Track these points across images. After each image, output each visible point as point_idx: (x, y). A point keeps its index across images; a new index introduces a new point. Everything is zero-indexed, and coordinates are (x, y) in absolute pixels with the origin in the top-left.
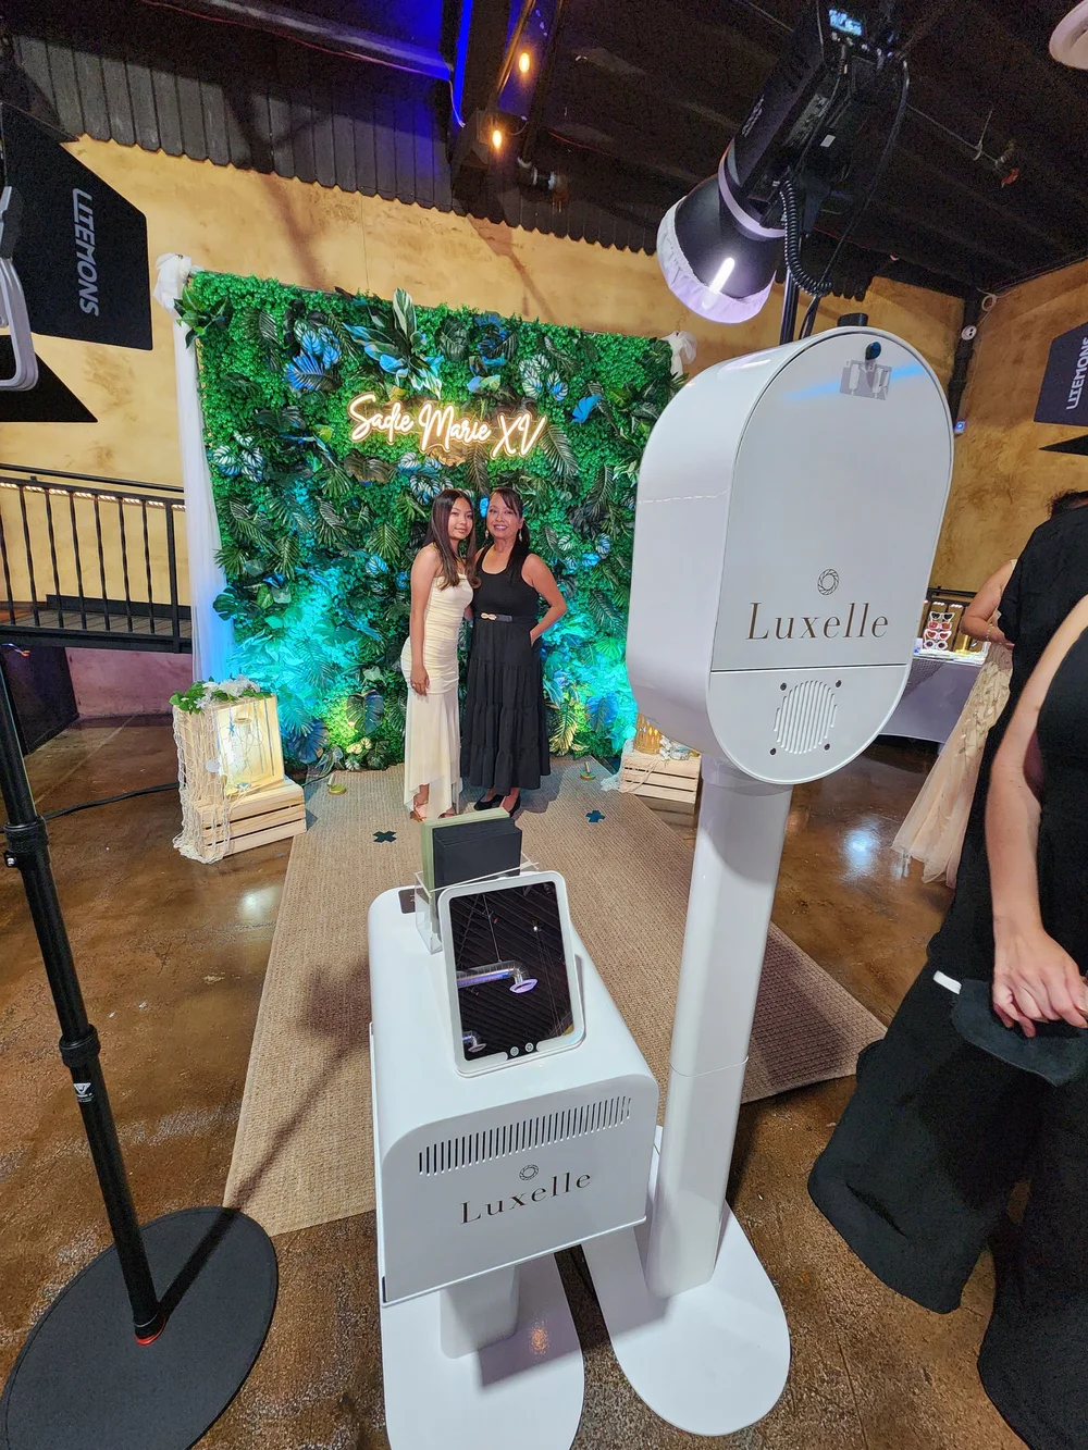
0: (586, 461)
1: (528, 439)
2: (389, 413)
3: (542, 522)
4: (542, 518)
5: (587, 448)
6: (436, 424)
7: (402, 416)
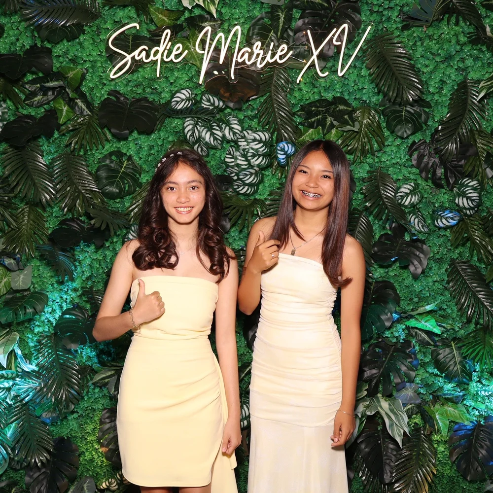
0: (438, 76)
1: (347, 56)
2: (158, 43)
3: (371, 166)
4: (370, 161)
5: (438, 59)
6: (217, 50)
7: (173, 45)
